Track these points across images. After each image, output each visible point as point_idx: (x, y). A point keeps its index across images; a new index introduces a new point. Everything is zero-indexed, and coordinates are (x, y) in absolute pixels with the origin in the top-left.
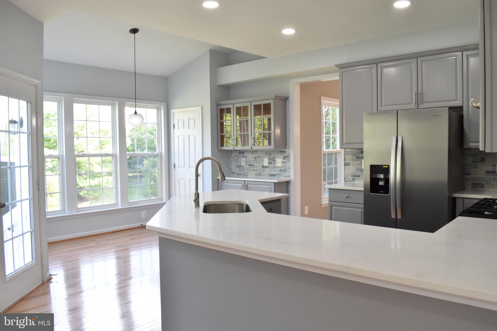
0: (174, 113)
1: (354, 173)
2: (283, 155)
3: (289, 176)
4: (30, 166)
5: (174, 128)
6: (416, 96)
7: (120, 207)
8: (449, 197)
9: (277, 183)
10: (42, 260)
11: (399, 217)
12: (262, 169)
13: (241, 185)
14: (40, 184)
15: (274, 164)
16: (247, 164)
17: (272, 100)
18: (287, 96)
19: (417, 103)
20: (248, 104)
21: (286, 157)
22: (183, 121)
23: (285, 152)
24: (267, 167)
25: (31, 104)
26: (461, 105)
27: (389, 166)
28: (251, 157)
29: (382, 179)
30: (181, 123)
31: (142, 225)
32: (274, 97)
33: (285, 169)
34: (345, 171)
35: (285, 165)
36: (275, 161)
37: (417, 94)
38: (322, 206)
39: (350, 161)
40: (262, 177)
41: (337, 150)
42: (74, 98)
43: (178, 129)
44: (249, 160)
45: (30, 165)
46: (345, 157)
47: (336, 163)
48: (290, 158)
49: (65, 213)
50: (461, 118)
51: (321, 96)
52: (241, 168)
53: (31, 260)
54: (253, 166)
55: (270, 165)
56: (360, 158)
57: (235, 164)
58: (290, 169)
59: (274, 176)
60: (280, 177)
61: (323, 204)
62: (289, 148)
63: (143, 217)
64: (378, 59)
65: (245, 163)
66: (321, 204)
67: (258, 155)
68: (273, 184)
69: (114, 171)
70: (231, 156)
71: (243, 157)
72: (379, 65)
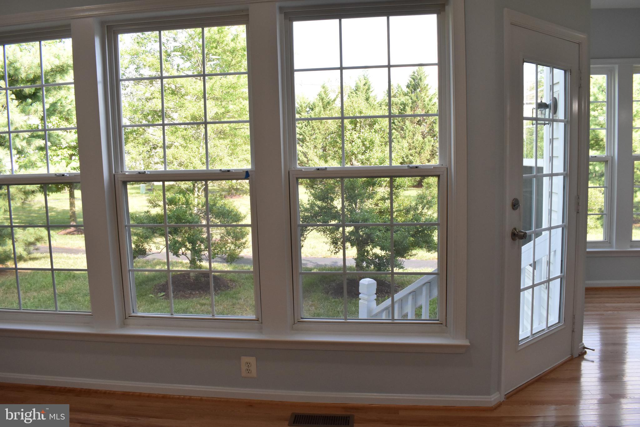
4: (566, 174)
10: (574, 323)
14: (580, 204)
25: (570, 74)
42: (634, 65)
49: (611, 247)
53: (557, 321)
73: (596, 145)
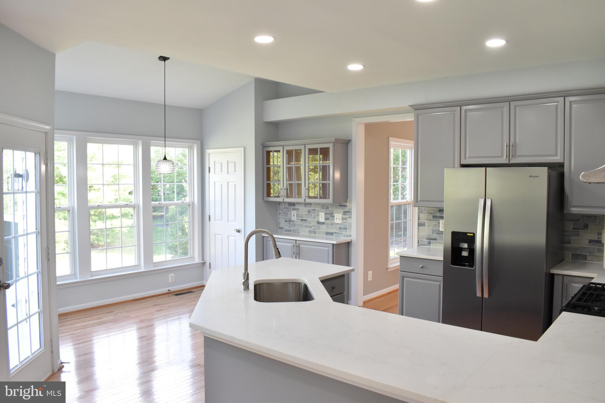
0: (209, 154)
1: (430, 235)
2: (343, 209)
3: (351, 236)
4: (38, 232)
5: (209, 172)
6: (508, 148)
7: (143, 270)
8: (546, 273)
9: (336, 244)
10: (52, 346)
11: (486, 295)
12: (317, 226)
13: (291, 245)
14: (50, 254)
15: (332, 220)
16: (299, 219)
17: (332, 144)
18: (350, 139)
19: (508, 156)
20: (302, 147)
21: (347, 213)
22: (220, 164)
23: (345, 206)
24: (323, 223)
26: (562, 161)
27: (474, 234)
28: (303, 210)
29: (465, 249)
30: (218, 166)
31: (169, 290)
32: (334, 140)
33: (346, 226)
34: (418, 232)
35: (345, 222)
36: (334, 216)
37: (509, 146)
38: (389, 270)
39: (426, 221)
40: (317, 235)
41: (407, 201)
42: (88, 137)
43: (215, 174)
44: (302, 213)
45: (39, 230)
46: (419, 215)
47: (405, 217)
48: (351, 214)
49: (76, 278)
50: (562, 176)
51: (390, 137)
52: (292, 223)
53: (39, 347)
54: (306, 221)
55: (327, 221)
56: (437, 218)
57: (283, 218)
58: (351, 227)
59: (332, 235)
60: (339, 236)
61: (389, 268)
62: (351, 201)
63: (170, 281)
64: (462, 101)
65: (297, 217)
66: (387, 267)
67: (312, 208)
68: (331, 246)
69: (136, 225)
70: (279, 207)
71: (293, 209)
72: (464, 108)
73: (60, 181)
